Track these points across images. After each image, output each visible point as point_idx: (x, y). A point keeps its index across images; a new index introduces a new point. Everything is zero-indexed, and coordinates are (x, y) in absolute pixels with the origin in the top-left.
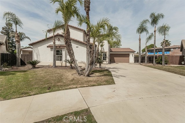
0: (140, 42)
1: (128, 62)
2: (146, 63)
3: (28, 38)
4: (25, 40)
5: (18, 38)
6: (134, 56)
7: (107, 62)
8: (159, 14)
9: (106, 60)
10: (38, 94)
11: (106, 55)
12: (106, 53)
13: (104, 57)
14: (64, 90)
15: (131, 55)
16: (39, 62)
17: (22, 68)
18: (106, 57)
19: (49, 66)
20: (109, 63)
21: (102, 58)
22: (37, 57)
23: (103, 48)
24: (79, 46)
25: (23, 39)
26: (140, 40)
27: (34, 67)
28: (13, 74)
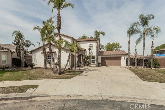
0: (129, 45)
1: (120, 65)
2: (135, 67)
3: (33, 45)
4: (31, 46)
5: (22, 48)
6: (126, 58)
7: (96, 65)
8: (149, 15)
9: (94, 63)
10: (24, 80)
11: (94, 58)
12: (95, 56)
13: (92, 60)
14: (37, 79)
15: (123, 58)
16: (35, 65)
17: (24, 69)
18: (94, 60)
19: (42, 68)
20: (96, 66)
21: (91, 61)
22: (35, 61)
23: (92, 52)
24: (64, 52)
25: (29, 45)
26: (129, 43)
27: (32, 68)
28: (17, 72)
